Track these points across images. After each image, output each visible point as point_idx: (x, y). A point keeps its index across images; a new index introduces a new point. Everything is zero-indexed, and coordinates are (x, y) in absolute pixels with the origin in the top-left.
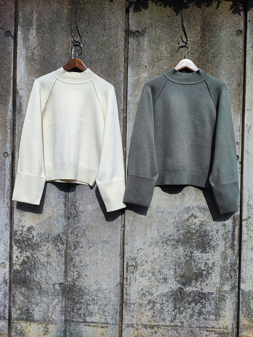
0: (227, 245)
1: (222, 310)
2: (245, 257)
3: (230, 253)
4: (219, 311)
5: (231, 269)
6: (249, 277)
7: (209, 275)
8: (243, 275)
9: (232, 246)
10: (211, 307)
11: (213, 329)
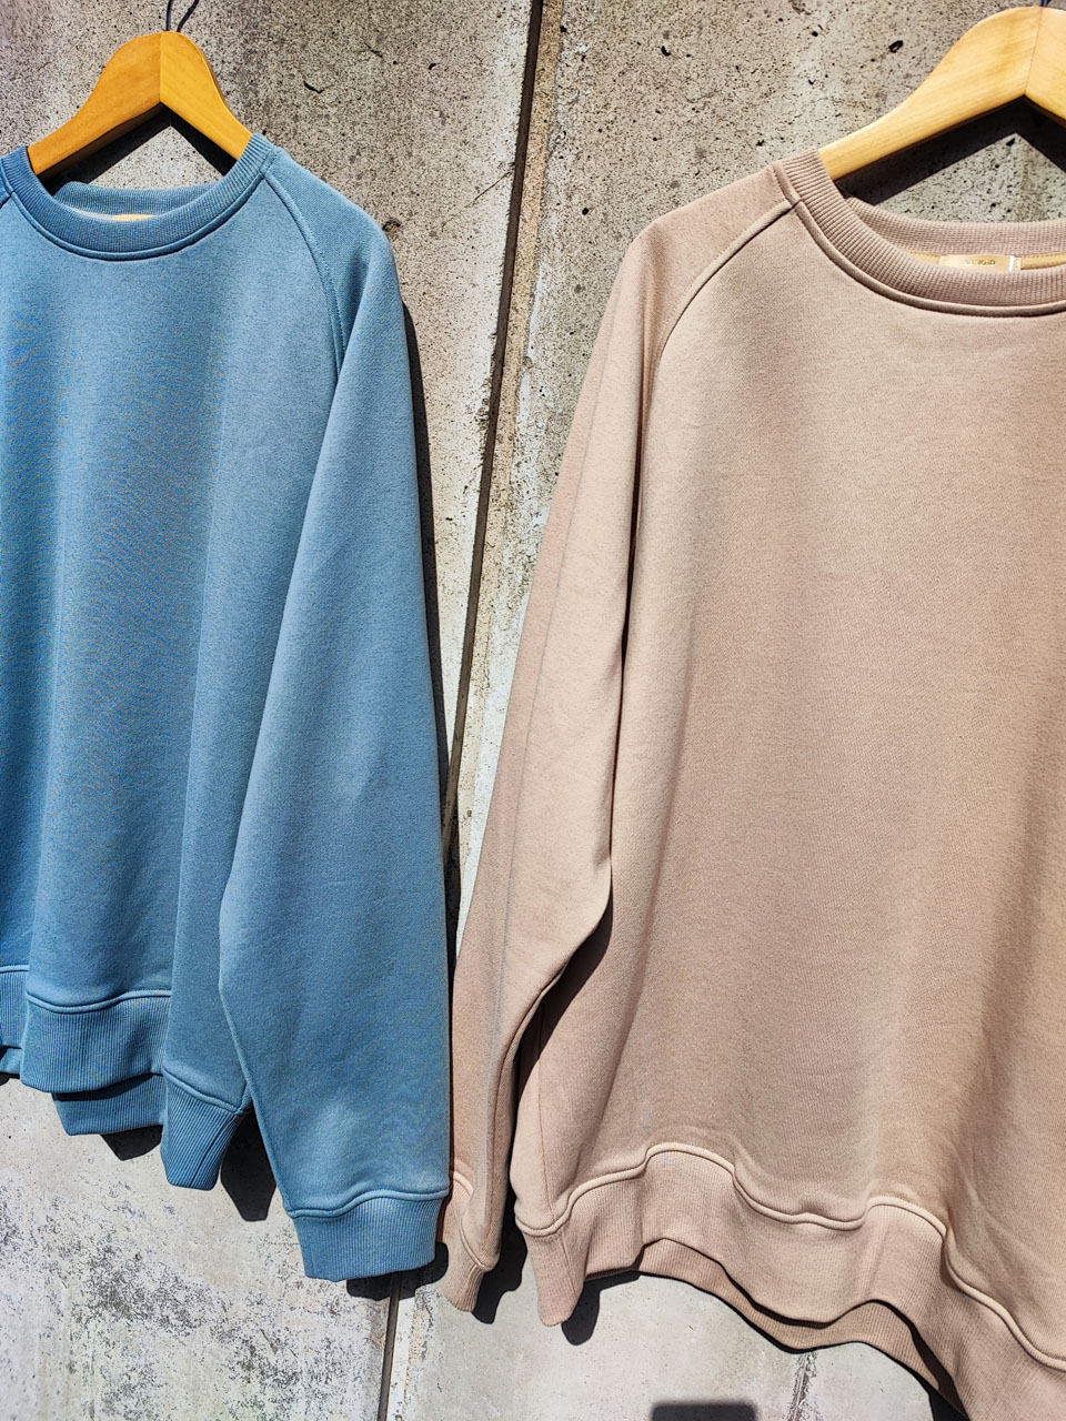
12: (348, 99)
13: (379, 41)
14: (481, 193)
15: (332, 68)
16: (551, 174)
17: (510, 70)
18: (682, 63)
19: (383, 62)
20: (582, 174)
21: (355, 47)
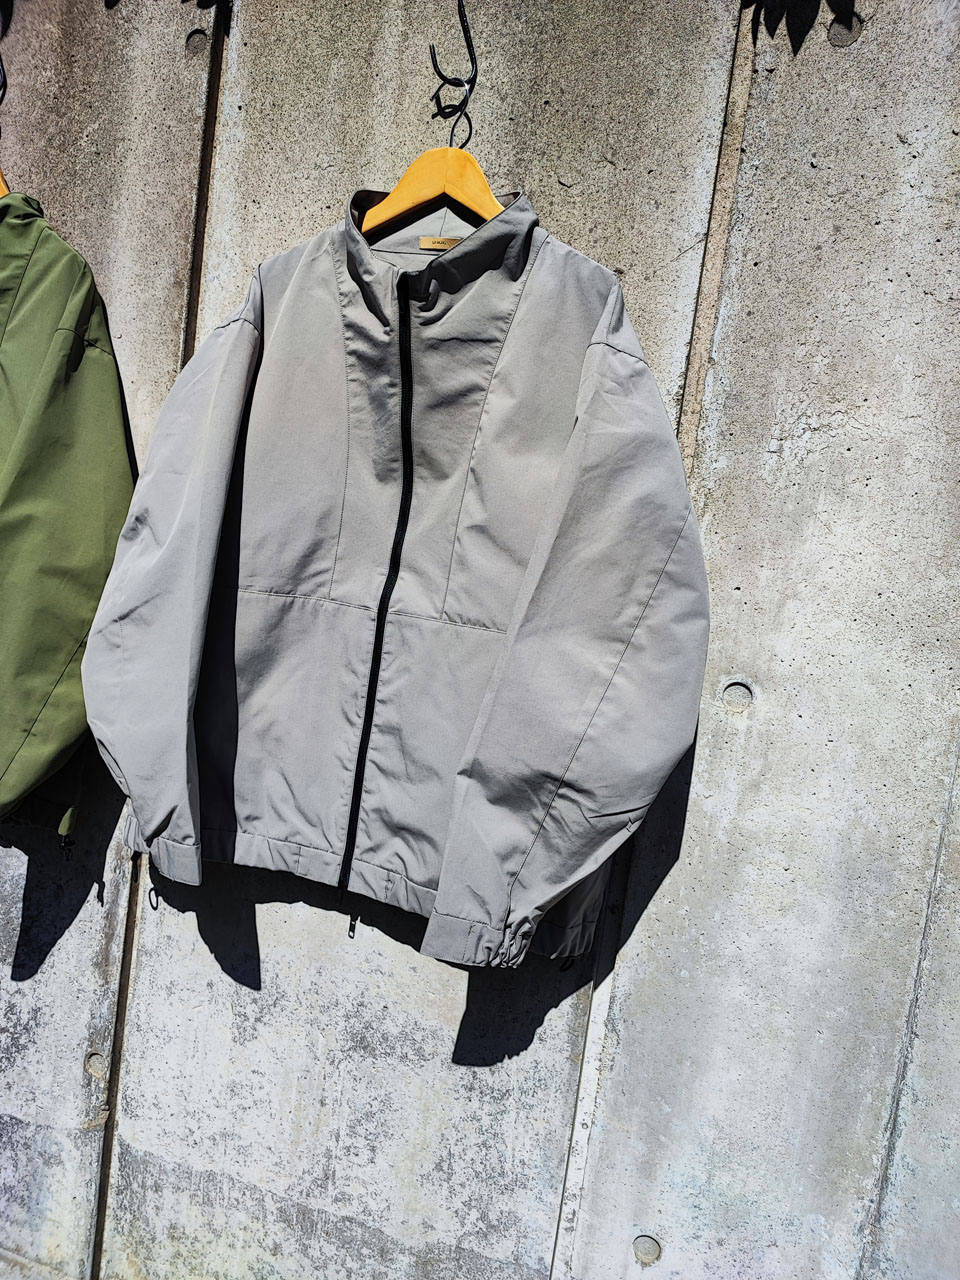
0: (86, 954)
1: (50, 1195)
2: (143, 1016)
3: (92, 988)
4: (41, 1199)
5: (89, 1050)
6: (149, 1097)
7: (18, 1052)
8: (132, 1086)
9: (102, 963)
10: (17, 1175)
11: (20, 1259)
12: (590, 191)
13: (613, 155)
14: (682, 252)
15: (579, 172)
16: (733, 241)
17: (705, 175)
18: (824, 173)
19: (616, 168)
20: (754, 241)
21: (597, 158)
